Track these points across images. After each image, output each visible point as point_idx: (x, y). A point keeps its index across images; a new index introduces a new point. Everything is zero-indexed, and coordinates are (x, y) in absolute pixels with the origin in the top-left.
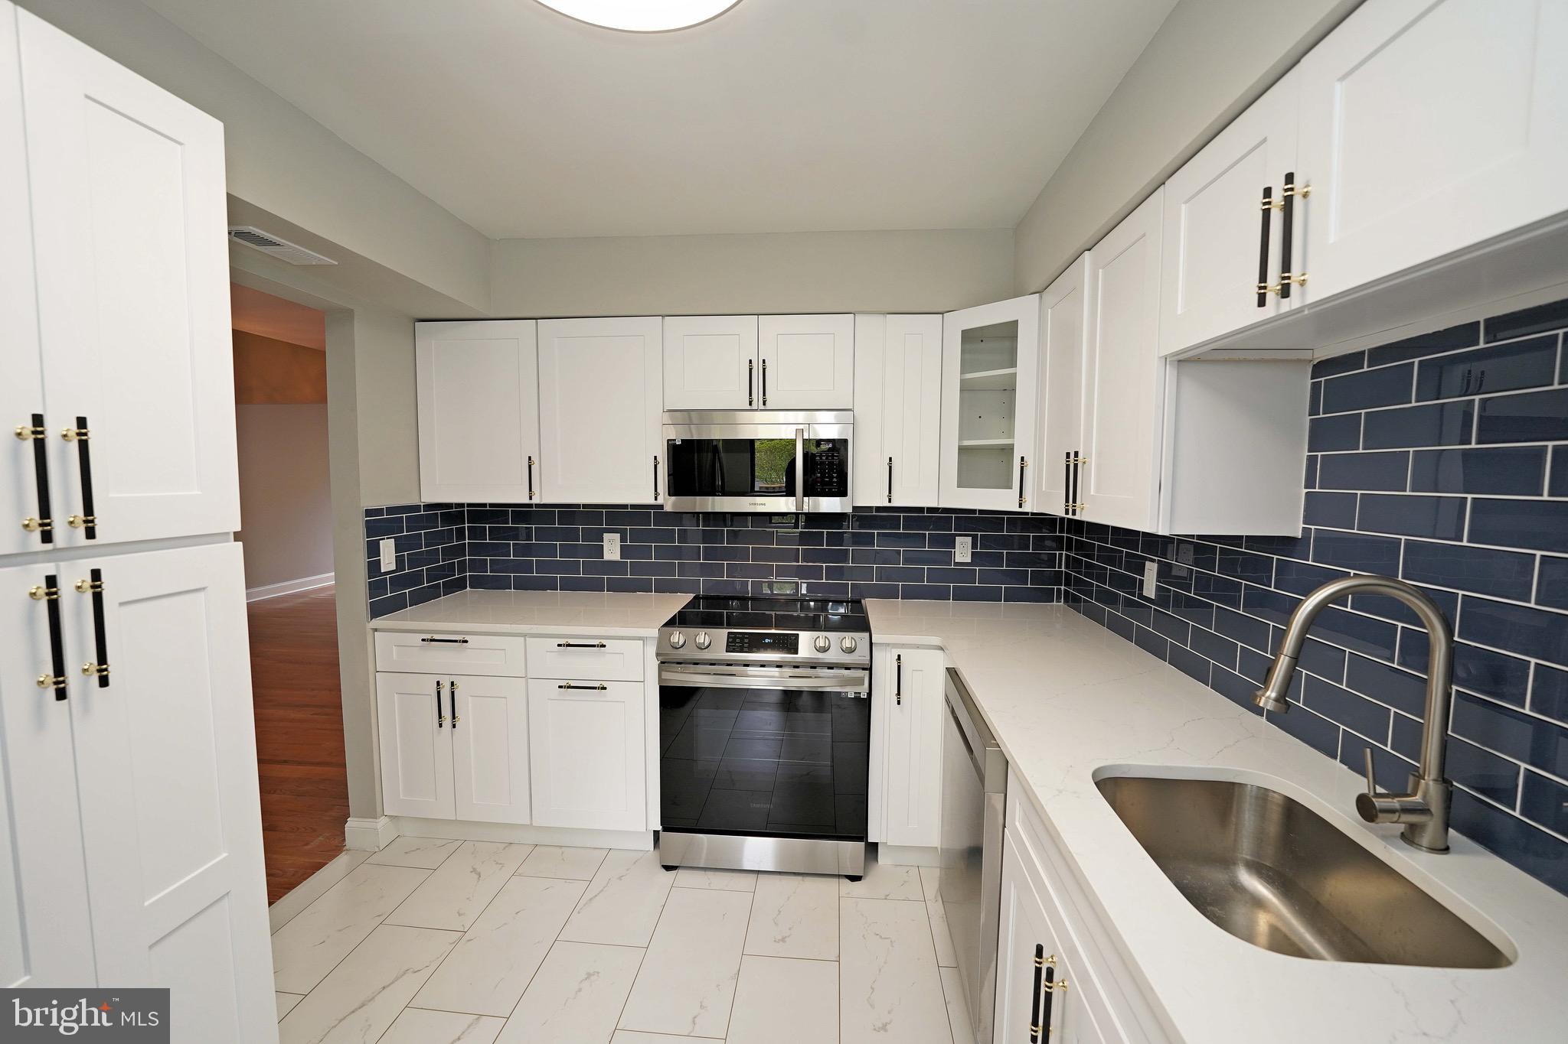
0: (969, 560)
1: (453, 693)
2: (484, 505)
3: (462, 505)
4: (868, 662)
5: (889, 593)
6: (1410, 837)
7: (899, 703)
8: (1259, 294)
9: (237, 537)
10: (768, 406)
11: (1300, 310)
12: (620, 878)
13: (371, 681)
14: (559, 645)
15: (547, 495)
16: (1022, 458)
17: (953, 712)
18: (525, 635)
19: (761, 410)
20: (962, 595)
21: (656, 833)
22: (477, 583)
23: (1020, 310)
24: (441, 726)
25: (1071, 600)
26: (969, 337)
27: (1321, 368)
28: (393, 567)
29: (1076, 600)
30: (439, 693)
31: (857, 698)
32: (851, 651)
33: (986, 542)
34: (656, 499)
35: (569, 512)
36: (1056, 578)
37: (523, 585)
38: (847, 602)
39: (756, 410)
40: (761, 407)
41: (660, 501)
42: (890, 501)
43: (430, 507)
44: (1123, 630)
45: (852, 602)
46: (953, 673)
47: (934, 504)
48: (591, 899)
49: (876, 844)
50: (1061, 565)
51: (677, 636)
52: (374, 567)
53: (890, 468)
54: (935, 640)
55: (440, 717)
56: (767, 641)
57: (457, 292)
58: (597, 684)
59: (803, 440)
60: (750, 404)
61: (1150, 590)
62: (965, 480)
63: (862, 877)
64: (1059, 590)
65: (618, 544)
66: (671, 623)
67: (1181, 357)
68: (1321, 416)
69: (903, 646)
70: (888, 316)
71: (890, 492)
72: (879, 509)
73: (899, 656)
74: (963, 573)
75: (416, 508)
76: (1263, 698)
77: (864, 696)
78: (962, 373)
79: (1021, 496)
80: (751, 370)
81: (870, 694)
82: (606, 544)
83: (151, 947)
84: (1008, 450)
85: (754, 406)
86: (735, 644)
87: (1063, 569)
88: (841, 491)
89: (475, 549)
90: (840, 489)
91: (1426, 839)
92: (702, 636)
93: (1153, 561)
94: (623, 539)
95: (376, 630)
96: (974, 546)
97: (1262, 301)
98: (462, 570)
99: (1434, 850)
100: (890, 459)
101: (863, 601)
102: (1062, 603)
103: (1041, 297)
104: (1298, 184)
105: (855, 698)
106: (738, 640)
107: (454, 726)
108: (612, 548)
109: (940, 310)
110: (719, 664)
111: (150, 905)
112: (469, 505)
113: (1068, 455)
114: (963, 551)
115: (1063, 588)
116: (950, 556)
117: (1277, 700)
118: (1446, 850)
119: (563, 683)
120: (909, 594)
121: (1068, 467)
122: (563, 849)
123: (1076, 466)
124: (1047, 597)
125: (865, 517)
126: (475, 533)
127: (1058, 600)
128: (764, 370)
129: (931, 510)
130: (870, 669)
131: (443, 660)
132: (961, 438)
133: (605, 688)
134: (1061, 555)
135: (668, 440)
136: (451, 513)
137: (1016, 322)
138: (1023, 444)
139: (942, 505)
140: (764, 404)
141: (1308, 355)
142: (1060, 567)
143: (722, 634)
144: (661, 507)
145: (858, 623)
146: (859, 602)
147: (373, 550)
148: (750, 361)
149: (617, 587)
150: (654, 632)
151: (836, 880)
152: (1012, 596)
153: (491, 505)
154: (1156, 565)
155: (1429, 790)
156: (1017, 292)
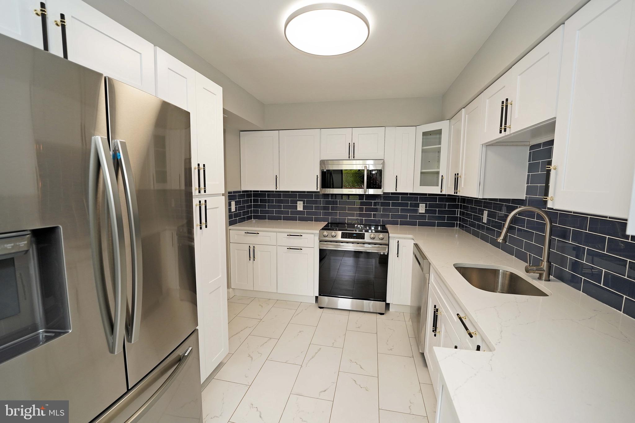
0: (424, 212)
1: (254, 250)
2: (258, 191)
3: (251, 191)
4: (388, 243)
5: (395, 223)
6: (540, 278)
7: (398, 257)
8: (500, 130)
9: (223, 195)
10: (355, 159)
11: (510, 134)
12: (306, 309)
13: (229, 245)
14: (288, 235)
15: (281, 188)
16: (442, 176)
17: (415, 256)
18: (276, 232)
19: (353, 160)
20: (421, 224)
21: (317, 297)
22: (256, 217)
23: (443, 125)
24: (250, 260)
25: (461, 226)
26: (424, 134)
27: (532, 147)
28: (234, 210)
29: (463, 226)
30: (250, 249)
31: (384, 255)
32: (382, 239)
33: (430, 206)
34: (317, 189)
35: (287, 194)
36: (456, 219)
37: (271, 218)
38: (380, 226)
39: (351, 160)
40: (353, 159)
41: (319, 190)
42: (396, 191)
43: (243, 192)
44: (476, 234)
45: (382, 226)
46: (416, 245)
47: (412, 192)
48: (297, 314)
49: (389, 304)
50: (458, 214)
51: (325, 233)
52: (230, 210)
53: (397, 179)
54: (411, 236)
55: (250, 257)
56: (354, 235)
57: (254, 121)
58: (299, 248)
59: (367, 170)
60: (349, 158)
61: (485, 220)
62: (423, 183)
63: (384, 313)
64: (457, 223)
65: (302, 205)
66: (323, 229)
67: (487, 144)
68: (531, 162)
69: (400, 238)
70: (397, 127)
71: (396, 187)
72: (392, 193)
73: (398, 241)
74: (422, 216)
75: (240, 192)
76: (499, 240)
77: (386, 254)
78: (422, 146)
79: (441, 189)
80: (349, 146)
81: (388, 253)
82: (298, 205)
83: (210, 293)
84: (438, 173)
85: (350, 159)
86: (343, 236)
87: (459, 216)
88: (380, 187)
89: (255, 206)
90: (378, 186)
91: (544, 277)
92: (333, 233)
93: (486, 210)
94: (304, 203)
95: (230, 230)
96: (426, 207)
97: (501, 132)
98: (251, 213)
99: (545, 280)
100: (397, 176)
101: (386, 226)
102: (458, 228)
103: (450, 121)
104: (509, 101)
105: (383, 254)
106: (345, 235)
107: (254, 260)
108: (300, 206)
109: (415, 125)
110: (339, 242)
111: (210, 283)
112: (254, 191)
113: (455, 174)
114: (422, 209)
115: (458, 222)
116: (416, 211)
117: (503, 240)
118: (549, 280)
119: (288, 247)
120: (402, 224)
121: (455, 178)
122: (287, 301)
123: (458, 178)
124: (452, 225)
125: (387, 196)
126: (255, 201)
127: (457, 227)
128: (354, 146)
129: (411, 194)
130: (388, 245)
131: (251, 239)
132: (421, 169)
133: (302, 249)
134: (458, 211)
135: (322, 170)
136: (248, 194)
137: (441, 130)
138: (443, 171)
139: (415, 192)
140: (354, 158)
141: (528, 143)
142: (457, 215)
143: (340, 233)
144: (319, 192)
145: (385, 230)
146: (385, 226)
147: (230, 205)
148: (349, 143)
149: (301, 219)
150: (318, 232)
151: (375, 315)
152: (439, 225)
153: (261, 191)
154: (487, 212)
155: (545, 265)
156: (442, 119)
